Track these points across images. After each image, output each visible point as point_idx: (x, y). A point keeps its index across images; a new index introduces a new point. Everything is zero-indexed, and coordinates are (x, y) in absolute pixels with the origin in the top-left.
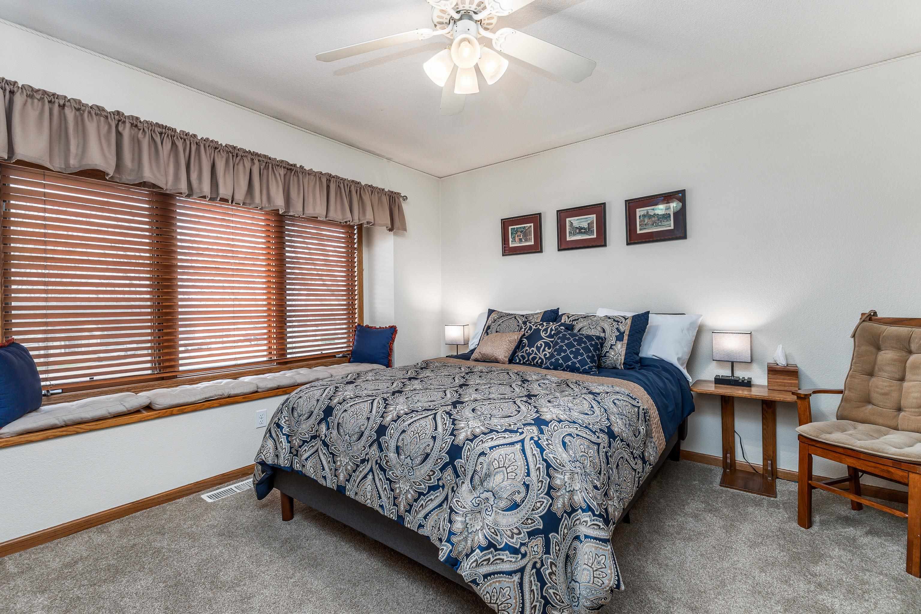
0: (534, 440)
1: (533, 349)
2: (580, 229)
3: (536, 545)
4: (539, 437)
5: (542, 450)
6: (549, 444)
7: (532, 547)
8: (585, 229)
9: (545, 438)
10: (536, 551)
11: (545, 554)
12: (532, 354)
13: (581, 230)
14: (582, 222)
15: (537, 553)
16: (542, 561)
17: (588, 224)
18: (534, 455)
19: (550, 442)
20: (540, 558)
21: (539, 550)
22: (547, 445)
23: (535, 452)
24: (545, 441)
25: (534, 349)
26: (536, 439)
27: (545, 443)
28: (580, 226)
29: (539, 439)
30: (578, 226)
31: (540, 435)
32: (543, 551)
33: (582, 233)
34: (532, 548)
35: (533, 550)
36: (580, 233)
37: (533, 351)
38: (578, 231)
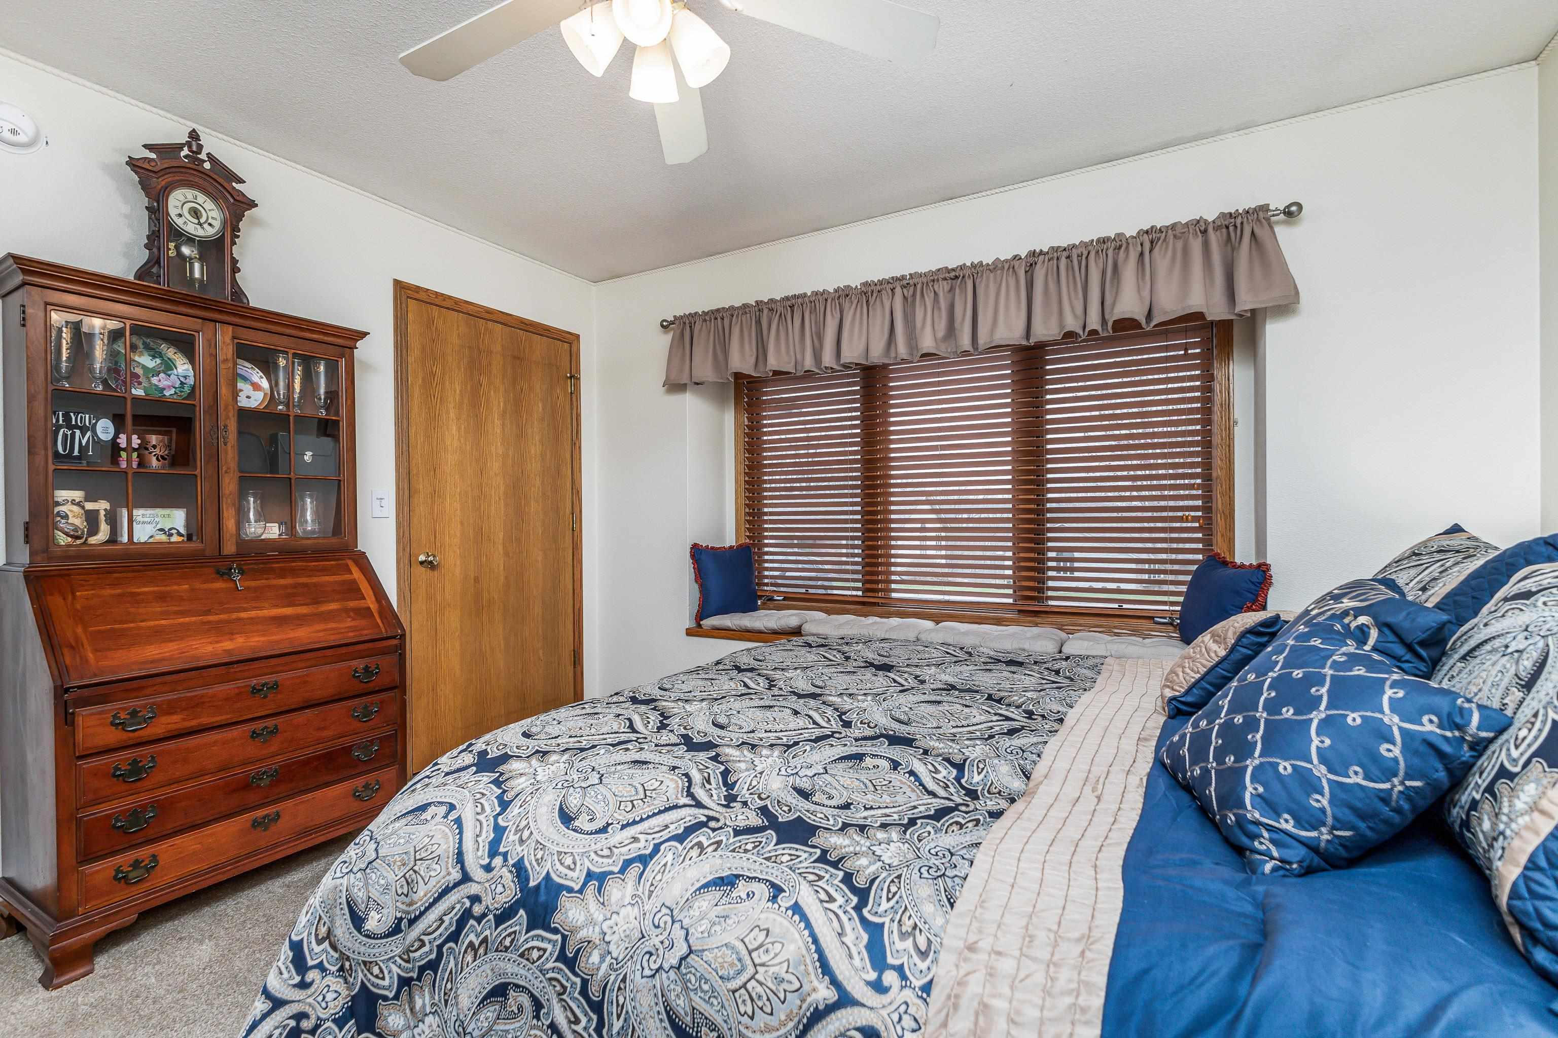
0: (471, 906)
3: (336, 992)
4: (484, 915)
5: (454, 937)
6: (476, 951)
7: (328, 986)
9: (487, 932)
10: (327, 999)
11: (334, 1021)
15: (324, 1005)
16: (317, 1026)
18: (441, 920)
19: (481, 951)
20: (318, 1018)
21: (331, 1005)
22: (471, 944)
23: (447, 919)
24: (477, 936)
26: (477, 909)
27: (472, 937)
29: (479, 920)
31: (491, 917)
32: (335, 1014)
34: (326, 989)
35: (324, 992)
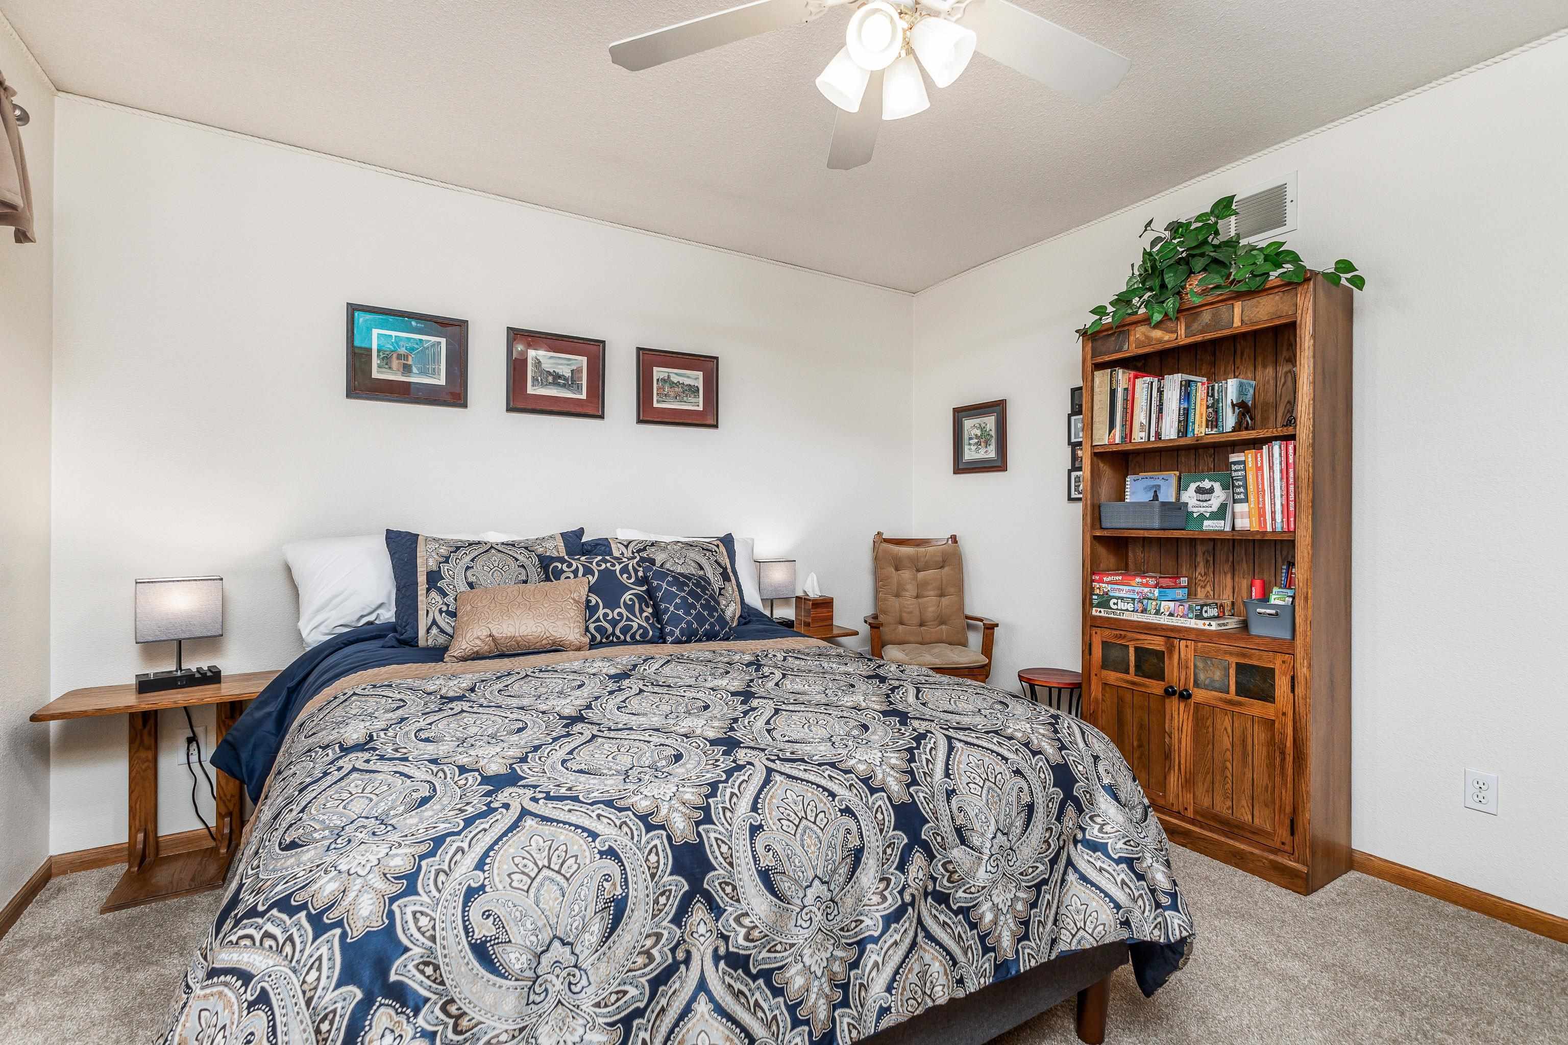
1: (618, 610)
2: (557, 376)
8: (566, 379)
12: (620, 621)
13: (556, 379)
14: (561, 364)
17: (572, 371)
25: (623, 610)
28: (557, 371)
30: (551, 371)
33: (558, 384)
36: (555, 383)
37: (620, 614)
38: (550, 379)
